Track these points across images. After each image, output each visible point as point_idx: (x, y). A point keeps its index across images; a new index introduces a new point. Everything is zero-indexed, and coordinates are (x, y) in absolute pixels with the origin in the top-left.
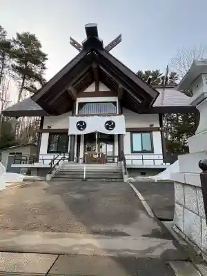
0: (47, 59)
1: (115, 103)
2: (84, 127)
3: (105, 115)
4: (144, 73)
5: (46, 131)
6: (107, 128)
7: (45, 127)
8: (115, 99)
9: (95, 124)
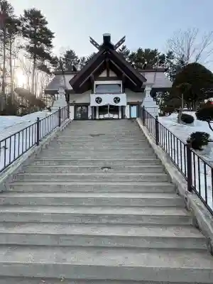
0: (54, 37)
1: (120, 85)
2: (101, 101)
3: (113, 94)
4: (144, 51)
5: (72, 105)
6: (115, 102)
7: (71, 102)
8: (120, 82)
9: (108, 100)
